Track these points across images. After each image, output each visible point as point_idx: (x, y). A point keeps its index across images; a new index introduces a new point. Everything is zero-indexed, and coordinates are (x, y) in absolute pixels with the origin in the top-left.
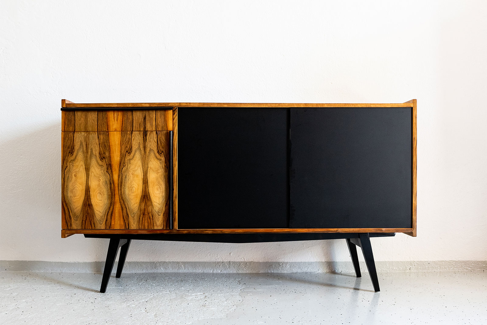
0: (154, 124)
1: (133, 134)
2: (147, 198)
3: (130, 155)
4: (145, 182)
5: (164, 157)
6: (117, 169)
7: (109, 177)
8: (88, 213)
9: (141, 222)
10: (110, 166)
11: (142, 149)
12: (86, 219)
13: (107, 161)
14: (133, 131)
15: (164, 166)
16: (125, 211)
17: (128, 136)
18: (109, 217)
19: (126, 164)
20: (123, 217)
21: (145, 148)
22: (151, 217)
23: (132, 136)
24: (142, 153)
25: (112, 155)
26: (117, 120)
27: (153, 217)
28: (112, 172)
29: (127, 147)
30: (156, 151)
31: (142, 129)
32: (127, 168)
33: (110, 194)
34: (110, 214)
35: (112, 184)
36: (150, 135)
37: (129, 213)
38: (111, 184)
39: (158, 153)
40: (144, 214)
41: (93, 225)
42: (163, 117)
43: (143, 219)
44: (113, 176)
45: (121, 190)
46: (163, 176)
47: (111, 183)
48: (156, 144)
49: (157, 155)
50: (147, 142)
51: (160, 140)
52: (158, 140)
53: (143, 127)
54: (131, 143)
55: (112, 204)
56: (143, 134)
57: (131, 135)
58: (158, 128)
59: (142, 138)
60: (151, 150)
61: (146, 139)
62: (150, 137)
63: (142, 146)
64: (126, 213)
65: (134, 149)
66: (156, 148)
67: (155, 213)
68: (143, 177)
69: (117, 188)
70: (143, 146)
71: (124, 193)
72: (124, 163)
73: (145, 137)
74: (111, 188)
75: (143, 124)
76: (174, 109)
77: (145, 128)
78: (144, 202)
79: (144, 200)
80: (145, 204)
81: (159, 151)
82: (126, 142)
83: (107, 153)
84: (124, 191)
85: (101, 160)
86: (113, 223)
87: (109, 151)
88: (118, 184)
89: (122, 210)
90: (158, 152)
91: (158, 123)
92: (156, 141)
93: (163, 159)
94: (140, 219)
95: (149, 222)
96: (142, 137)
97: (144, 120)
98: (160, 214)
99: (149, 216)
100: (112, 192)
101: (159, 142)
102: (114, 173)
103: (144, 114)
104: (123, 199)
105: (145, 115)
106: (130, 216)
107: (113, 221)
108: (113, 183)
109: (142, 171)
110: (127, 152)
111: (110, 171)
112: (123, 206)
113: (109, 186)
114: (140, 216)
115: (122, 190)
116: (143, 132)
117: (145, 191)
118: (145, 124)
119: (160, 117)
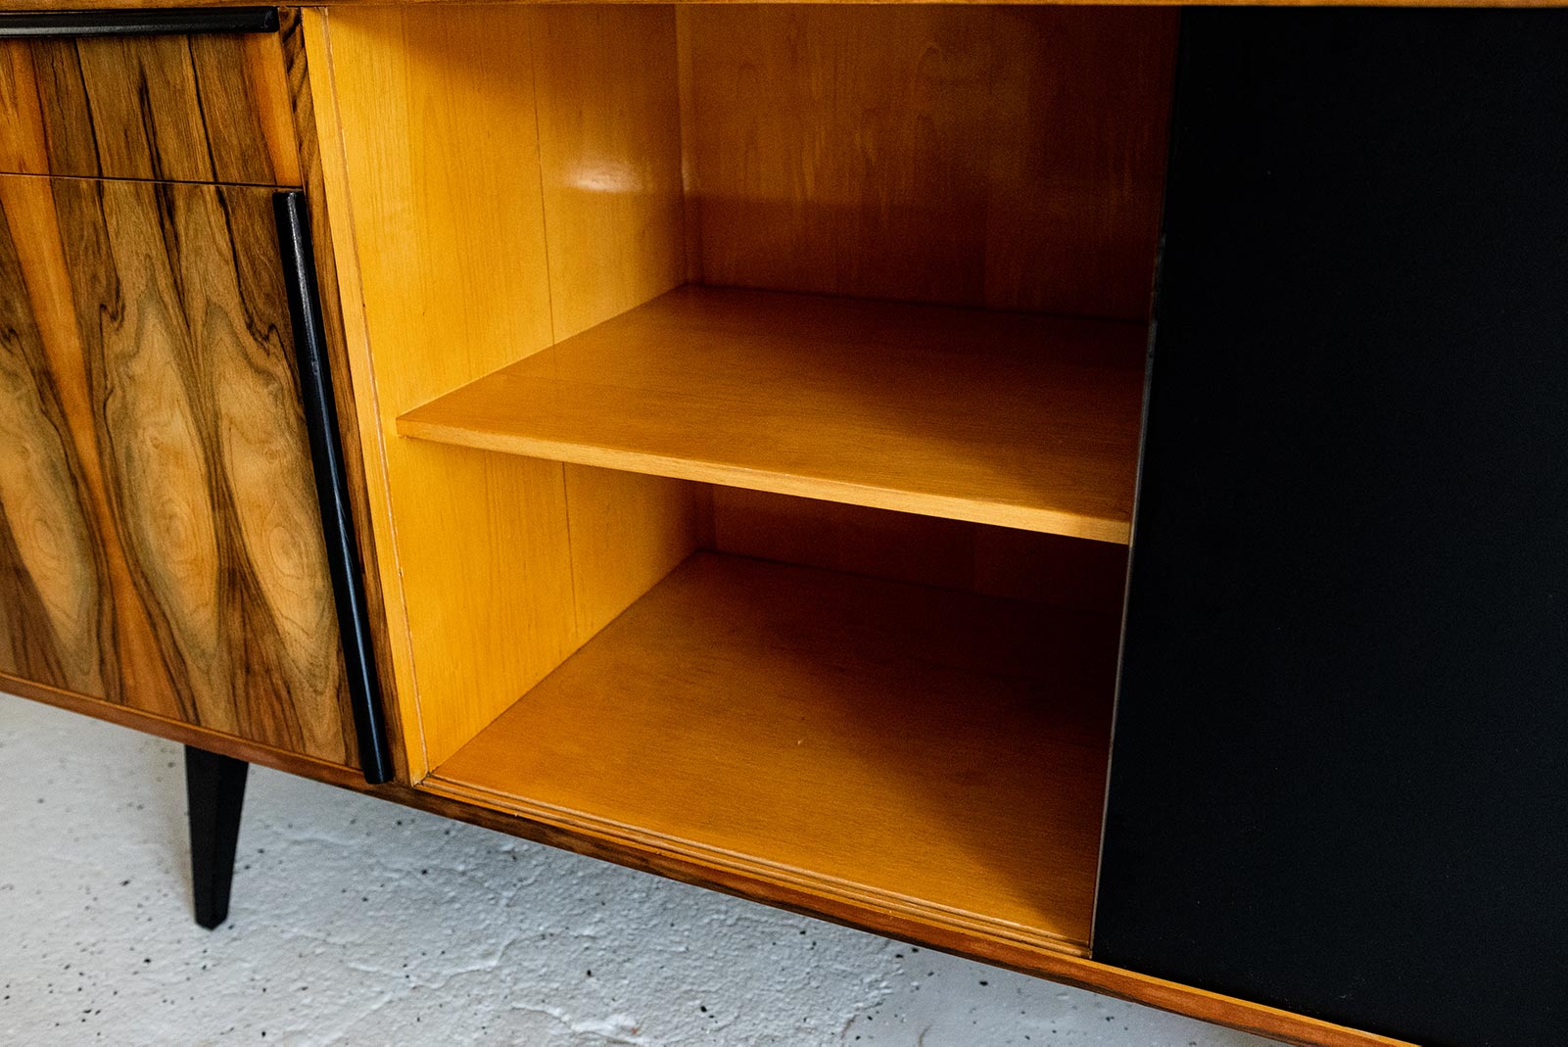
0: (195, 134)
1: (108, 198)
2: (247, 588)
3: (122, 330)
4: (221, 497)
5: (285, 362)
6: (83, 405)
7: (58, 441)
8: (23, 609)
9: (242, 706)
10: (47, 381)
11: (167, 299)
12: (25, 638)
13: (27, 350)
14: (100, 175)
15: (293, 419)
16: (163, 633)
17: (90, 211)
18: (108, 645)
19: (116, 382)
20: (165, 661)
21: (179, 289)
22: (284, 693)
23: (107, 210)
24: (175, 323)
25: (41, 318)
26: (15, 105)
27: (289, 692)
28: (63, 414)
29: (95, 277)
30: (240, 323)
31: (145, 171)
32: (124, 407)
33: (85, 533)
34: (106, 633)
35: (82, 486)
36: (189, 210)
37: (181, 644)
38: (73, 478)
39: (253, 335)
40: (248, 670)
41: (54, 666)
42: (234, 79)
43: (247, 694)
44: (73, 442)
45: (124, 519)
46: (299, 482)
47: (75, 476)
48: (229, 271)
49: (248, 340)
50: (183, 259)
51: (247, 250)
52: (238, 247)
53: (147, 151)
54: (110, 256)
55: (103, 587)
56: (155, 205)
57: (101, 205)
58: (224, 166)
59: (157, 229)
60: (211, 309)
61: (176, 237)
62: (191, 226)
63: (164, 282)
64: (169, 642)
65: (130, 296)
66: (237, 299)
67: (298, 677)
68: (204, 469)
69: (105, 509)
70: (170, 281)
71: (142, 541)
72: (105, 376)
73: (167, 225)
74: (79, 503)
75: (144, 137)
76: (285, 26)
77: (156, 160)
78: (238, 605)
79: (234, 598)
80: (243, 617)
81: (252, 321)
82: (86, 248)
83: (18, 305)
84: (138, 527)
85: (5, 346)
86: (130, 682)
87: (23, 295)
88: (107, 490)
89: (153, 626)
90: (250, 326)
91: (216, 130)
92: (229, 255)
93: (282, 371)
94: (234, 687)
95: (279, 713)
96: (153, 217)
97: (142, 101)
98: (320, 687)
99: (272, 684)
100: (89, 527)
101: (243, 259)
102: (75, 422)
103: (135, 62)
104: (145, 569)
105: (140, 62)
106: (189, 662)
107: (129, 670)
108: (85, 478)
109: (193, 431)
110: (103, 307)
111: (54, 411)
112: (155, 611)
113: (70, 488)
114: (233, 676)
115: (130, 520)
116: (150, 185)
117: (231, 548)
118: (154, 134)
119: (222, 81)
